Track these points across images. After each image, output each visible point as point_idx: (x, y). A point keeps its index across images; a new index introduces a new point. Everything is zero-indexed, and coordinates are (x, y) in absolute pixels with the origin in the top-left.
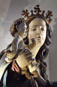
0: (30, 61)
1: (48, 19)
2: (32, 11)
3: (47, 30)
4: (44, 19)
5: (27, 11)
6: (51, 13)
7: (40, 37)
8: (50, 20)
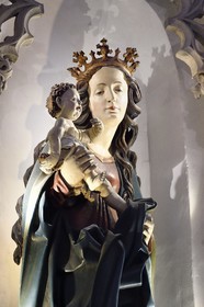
0: (88, 171)
1: (129, 64)
2: (93, 53)
3: (129, 87)
4: (118, 67)
5: (82, 53)
6: (134, 50)
7: (112, 108)
8: (134, 65)
